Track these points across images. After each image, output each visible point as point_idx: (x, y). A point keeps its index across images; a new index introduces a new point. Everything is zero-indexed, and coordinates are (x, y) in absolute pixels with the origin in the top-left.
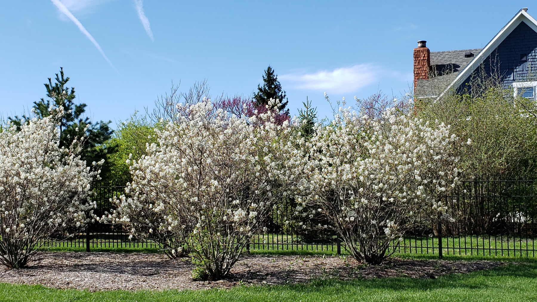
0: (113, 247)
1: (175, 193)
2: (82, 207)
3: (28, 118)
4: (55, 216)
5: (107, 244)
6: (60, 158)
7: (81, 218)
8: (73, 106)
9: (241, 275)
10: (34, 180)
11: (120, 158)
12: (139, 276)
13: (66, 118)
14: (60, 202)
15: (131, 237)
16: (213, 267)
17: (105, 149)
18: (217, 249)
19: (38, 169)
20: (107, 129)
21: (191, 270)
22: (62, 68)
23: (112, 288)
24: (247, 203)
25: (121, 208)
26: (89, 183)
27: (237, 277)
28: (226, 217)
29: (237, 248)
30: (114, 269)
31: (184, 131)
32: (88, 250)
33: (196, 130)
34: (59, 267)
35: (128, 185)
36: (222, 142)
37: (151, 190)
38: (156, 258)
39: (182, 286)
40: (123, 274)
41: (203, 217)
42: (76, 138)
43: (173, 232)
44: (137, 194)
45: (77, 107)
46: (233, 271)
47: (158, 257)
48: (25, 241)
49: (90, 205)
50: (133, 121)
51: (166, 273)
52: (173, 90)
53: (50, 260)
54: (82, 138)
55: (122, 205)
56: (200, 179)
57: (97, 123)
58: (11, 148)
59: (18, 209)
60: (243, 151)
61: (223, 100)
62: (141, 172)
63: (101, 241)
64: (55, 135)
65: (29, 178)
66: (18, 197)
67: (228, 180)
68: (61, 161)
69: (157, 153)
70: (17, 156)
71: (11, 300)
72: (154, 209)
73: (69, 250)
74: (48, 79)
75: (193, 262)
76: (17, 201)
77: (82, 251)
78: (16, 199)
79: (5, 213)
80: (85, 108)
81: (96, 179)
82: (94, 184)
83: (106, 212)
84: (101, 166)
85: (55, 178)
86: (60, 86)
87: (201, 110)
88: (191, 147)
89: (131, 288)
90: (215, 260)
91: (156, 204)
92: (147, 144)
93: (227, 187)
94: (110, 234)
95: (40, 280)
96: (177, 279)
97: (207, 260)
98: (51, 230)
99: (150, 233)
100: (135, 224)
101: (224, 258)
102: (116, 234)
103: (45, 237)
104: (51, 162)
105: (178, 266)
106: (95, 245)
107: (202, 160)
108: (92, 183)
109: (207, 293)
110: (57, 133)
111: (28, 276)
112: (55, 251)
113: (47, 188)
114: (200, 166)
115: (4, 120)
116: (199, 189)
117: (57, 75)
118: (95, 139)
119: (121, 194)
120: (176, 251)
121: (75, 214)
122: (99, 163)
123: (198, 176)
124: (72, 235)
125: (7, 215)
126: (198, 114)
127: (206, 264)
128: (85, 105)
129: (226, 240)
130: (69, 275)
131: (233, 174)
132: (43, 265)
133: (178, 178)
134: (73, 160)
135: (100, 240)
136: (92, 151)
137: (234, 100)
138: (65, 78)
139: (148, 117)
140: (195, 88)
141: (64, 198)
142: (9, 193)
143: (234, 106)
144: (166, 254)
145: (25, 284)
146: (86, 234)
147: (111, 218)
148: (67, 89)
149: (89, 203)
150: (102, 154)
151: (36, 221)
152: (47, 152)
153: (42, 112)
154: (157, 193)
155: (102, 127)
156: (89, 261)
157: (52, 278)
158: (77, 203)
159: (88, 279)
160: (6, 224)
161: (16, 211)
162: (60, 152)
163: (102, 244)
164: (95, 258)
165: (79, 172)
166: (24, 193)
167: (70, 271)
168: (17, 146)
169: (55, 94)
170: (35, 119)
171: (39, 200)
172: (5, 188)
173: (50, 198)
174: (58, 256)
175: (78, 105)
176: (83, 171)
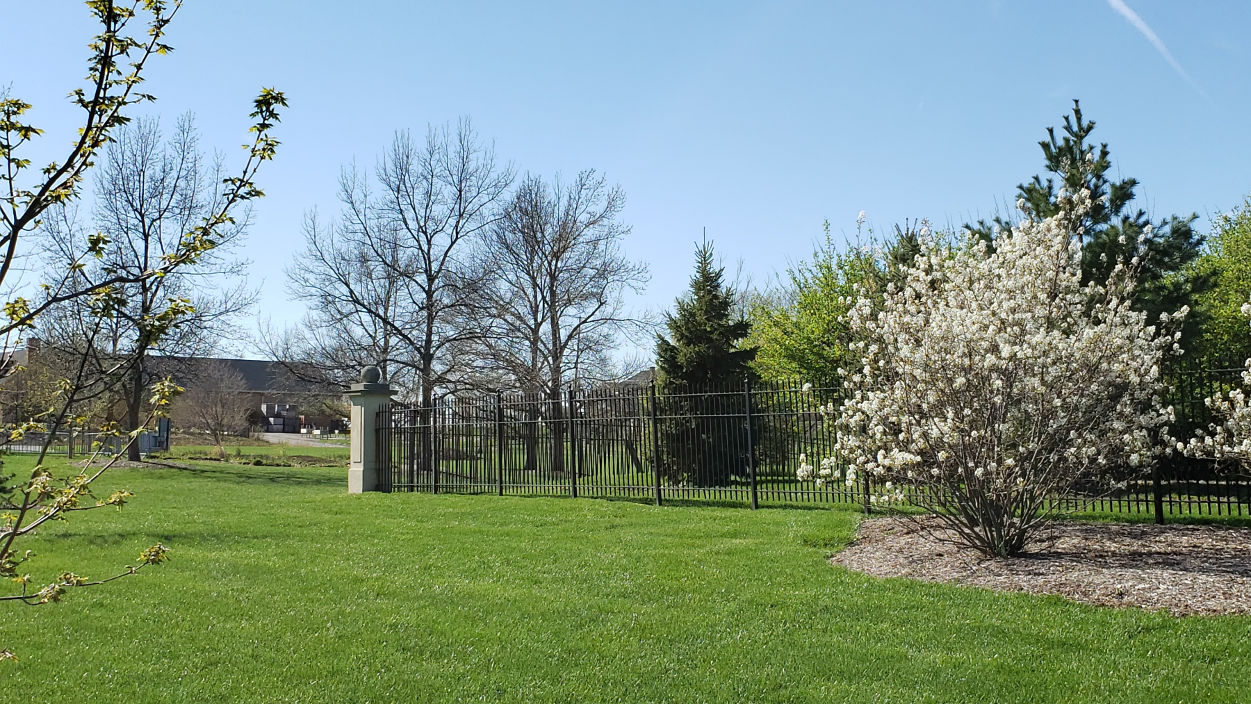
0: (1220, 514)
2: (1143, 419)
3: (1007, 223)
4: (1080, 440)
5: (1205, 507)
6: (1084, 309)
7: (1140, 445)
8: (1107, 188)
10: (1031, 361)
11: (1223, 301)
13: (1093, 217)
14: (1090, 409)
17: (1187, 281)
19: (1038, 336)
20: (1187, 234)
22: (1077, 101)
23: (1225, 610)
25: (1235, 420)
26: (1156, 363)
30: (1227, 564)
32: (1160, 518)
40: (1249, 579)
42: (1120, 259)
45: (1117, 188)
48: (1017, 496)
49: (1159, 415)
53: (1076, 541)
54: (1135, 260)
55: (1238, 413)
58: (976, 292)
59: (997, 425)
63: (1189, 498)
64: (1070, 258)
65: (1019, 355)
66: (998, 400)
68: (1089, 316)
70: (991, 309)
71: (997, 627)
73: (1115, 520)
74: (1048, 129)
76: (995, 409)
77: (1145, 521)
78: (994, 404)
79: (972, 434)
80: (1135, 190)
81: (1171, 353)
82: (1168, 363)
83: (1199, 432)
84: (1181, 322)
85: (1075, 354)
86: (1075, 142)
94: (1210, 482)
95: (1056, 585)
98: (1074, 473)
102: (1224, 483)
103: (1059, 490)
104: (1064, 319)
106: (1176, 509)
108: (1160, 362)
110: (1075, 253)
111: (1030, 574)
112: (1084, 521)
113: (1058, 378)
115: (954, 233)
117: (1067, 118)
118: (1161, 260)
119: (1233, 389)
121: (1126, 436)
122: (1177, 315)
124: (1122, 485)
125: (974, 439)
128: (1134, 183)
130: (1121, 575)
132: (1059, 550)
134: (1116, 312)
135: (1186, 496)
136: (1155, 288)
138: (1085, 124)
141: (1098, 399)
142: (977, 391)
145: (1023, 592)
146: (1151, 482)
147: (1211, 444)
148: (1091, 148)
149: (1157, 411)
150: (1179, 294)
151: (1040, 452)
152: (1056, 296)
153: (1037, 206)
155: (1175, 231)
156: (1164, 544)
157: (1083, 582)
158: (1128, 410)
159: (1165, 587)
160: (974, 459)
161: (993, 430)
162: (1085, 294)
163: (1192, 505)
164: (1177, 539)
165: (1131, 339)
166: (1008, 390)
167: (1123, 566)
168: (989, 287)
169: (1066, 161)
170: (1024, 223)
171: (1043, 405)
172: (968, 380)
173: (1068, 400)
174: (1092, 531)
175: (1118, 184)
176: (1138, 337)
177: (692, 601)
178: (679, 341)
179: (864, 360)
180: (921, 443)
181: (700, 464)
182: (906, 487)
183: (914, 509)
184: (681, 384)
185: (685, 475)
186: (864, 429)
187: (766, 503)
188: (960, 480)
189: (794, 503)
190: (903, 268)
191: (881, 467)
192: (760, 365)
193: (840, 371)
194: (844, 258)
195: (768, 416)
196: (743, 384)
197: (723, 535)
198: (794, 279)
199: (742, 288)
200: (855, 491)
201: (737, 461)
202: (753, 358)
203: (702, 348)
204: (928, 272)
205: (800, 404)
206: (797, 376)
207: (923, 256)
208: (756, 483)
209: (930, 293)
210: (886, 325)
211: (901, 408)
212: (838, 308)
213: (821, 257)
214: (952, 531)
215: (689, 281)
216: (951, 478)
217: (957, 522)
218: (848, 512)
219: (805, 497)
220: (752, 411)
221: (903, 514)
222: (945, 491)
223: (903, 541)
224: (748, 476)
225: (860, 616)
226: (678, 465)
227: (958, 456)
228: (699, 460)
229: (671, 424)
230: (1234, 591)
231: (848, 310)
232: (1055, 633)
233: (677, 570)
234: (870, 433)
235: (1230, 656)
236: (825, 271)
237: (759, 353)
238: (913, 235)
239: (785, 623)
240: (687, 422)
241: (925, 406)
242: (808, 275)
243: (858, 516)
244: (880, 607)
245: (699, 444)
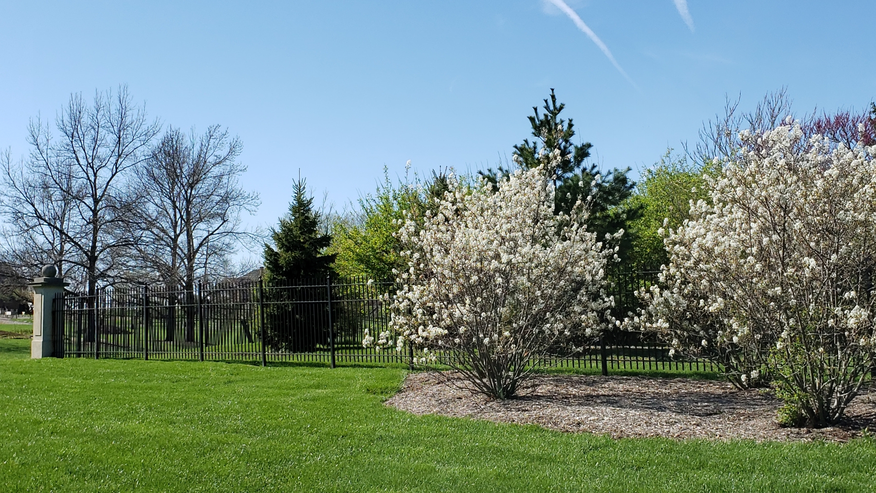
0: (644, 369)
1: (741, 281)
2: (593, 305)
3: (506, 171)
4: (553, 319)
5: (634, 364)
6: (556, 230)
7: (592, 322)
8: (572, 149)
9: (864, 419)
10: (521, 265)
11: (647, 226)
12: (689, 417)
13: (562, 168)
14: (560, 298)
15: (672, 352)
16: (815, 405)
17: (623, 212)
18: (819, 375)
19: (526, 248)
20: (624, 180)
21: (775, 408)
22: (553, 90)
23: (647, 434)
24: (869, 295)
25: (654, 306)
26: (602, 267)
27: (857, 423)
28: (832, 320)
29: (855, 374)
30: (648, 403)
31: (754, 177)
32: (605, 372)
33: (774, 174)
34: (563, 398)
35: (663, 270)
36: (821, 191)
37: (700, 276)
38: (714, 389)
39: (762, 434)
40: (662, 413)
41: (791, 321)
42: (580, 197)
43: (740, 346)
44: (677, 284)
45: (578, 149)
46: (848, 412)
47: (718, 386)
48: (511, 357)
49: (604, 302)
50: (664, 166)
51: (733, 413)
52: (729, 110)
53: (550, 388)
54: (589, 198)
55: (655, 301)
56: (783, 257)
57: (609, 173)
58: (486, 218)
59: (499, 309)
60: (859, 206)
61: (817, 120)
62: (683, 248)
63: (624, 358)
64: (547, 195)
65: (513, 261)
66: (499, 291)
67: (834, 257)
68: (559, 235)
69: (708, 216)
70: (495, 229)
71: (497, 447)
72: (706, 308)
73: (576, 373)
74: (534, 108)
75: (779, 395)
76: (498, 298)
77: (595, 374)
78: (496, 294)
79: (482, 315)
80: (590, 150)
81: (613, 260)
82: (610, 268)
83: (630, 313)
84: (619, 240)
85: (550, 261)
86: (551, 117)
87: (782, 139)
88: (765, 202)
89: (676, 435)
90: (816, 393)
91: (709, 300)
92: (691, 201)
93: (833, 269)
94: (637, 347)
95: (536, 418)
96: (752, 422)
97: (802, 393)
98: (549, 341)
99: (703, 347)
100: (679, 332)
101: (831, 390)
102: (647, 348)
103: (539, 352)
104: (543, 236)
105: (752, 402)
106: (615, 365)
107: (786, 224)
108: (606, 267)
109: (805, 448)
110: (550, 192)
111: (519, 411)
112: (556, 374)
113: (539, 277)
114: (784, 235)
115: (472, 177)
116: (783, 273)
117: (546, 101)
118: (607, 198)
119: (653, 285)
120: (748, 376)
121: (583, 316)
122: (616, 235)
123: (781, 252)
124: (580, 349)
125: (484, 318)
126: (777, 146)
127: (801, 399)
128: (589, 146)
129: (834, 361)
130: (579, 411)
131: (843, 246)
132: (539, 394)
133: (744, 255)
134: (577, 233)
135: (622, 356)
136: (603, 216)
137: (837, 119)
138: (558, 105)
139: (688, 157)
140: (766, 103)
141: (565, 291)
142: (486, 285)
143: (838, 129)
144: (730, 381)
145: (514, 423)
146: (600, 347)
147: (638, 322)
148: (562, 122)
149: (603, 299)
150: (618, 221)
151: (527, 327)
152: (538, 221)
153: (526, 160)
154: (710, 281)
155: (616, 179)
156: (607, 389)
157: (554, 415)
158: (584, 299)
159: (608, 418)
160: (483, 332)
161: (496, 312)
162: (557, 220)
163: (626, 363)
164: (616, 386)
165: (586, 251)
166: (506, 285)
167: (580, 404)
168: (493, 214)
169: (545, 130)
170: (517, 172)
171: (529, 295)
172: (480, 278)
173: (545, 292)
174: (560, 380)
175: (579, 146)
176: (591, 250)
177: (286, 435)
178: (280, 248)
179: (410, 264)
180: (448, 321)
181: (294, 336)
182: (438, 351)
183: (443, 366)
184: (282, 279)
185: (284, 344)
186: (410, 312)
187: (341, 364)
188: (474, 346)
189: (361, 363)
190: (436, 200)
191: (421, 338)
192: (339, 266)
193: (394, 271)
194: (397, 192)
195: (343, 302)
196: (326, 279)
197: (310, 387)
198: (363, 206)
199: (326, 211)
200: (403, 354)
201: (321, 333)
202: (333, 261)
203: (297, 254)
204: (453, 203)
205: (366, 294)
206: (364, 274)
207: (450, 192)
208: (334, 350)
209: (455, 218)
210: (425, 239)
211: (434, 297)
212: (393, 227)
213: (382, 191)
214: (468, 382)
215: (288, 206)
216: (468, 345)
217: (471, 375)
218: (398, 369)
219: (369, 359)
220: (332, 299)
221: (435, 370)
222: (464, 353)
223: (435, 389)
224: (329, 344)
225: (404, 442)
226: (279, 337)
227: (473, 330)
228: (294, 333)
229: (274, 308)
230: (653, 421)
231: (399, 228)
232: (535, 451)
233: (276, 413)
234: (414, 313)
235: (649, 465)
236: (384, 201)
237: (338, 258)
238: (444, 177)
239: (352, 448)
240: (286, 306)
241: (451, 295)
242: (373, 204)
243: (405, 372)
244: (418, 435)
245: (294, 322)
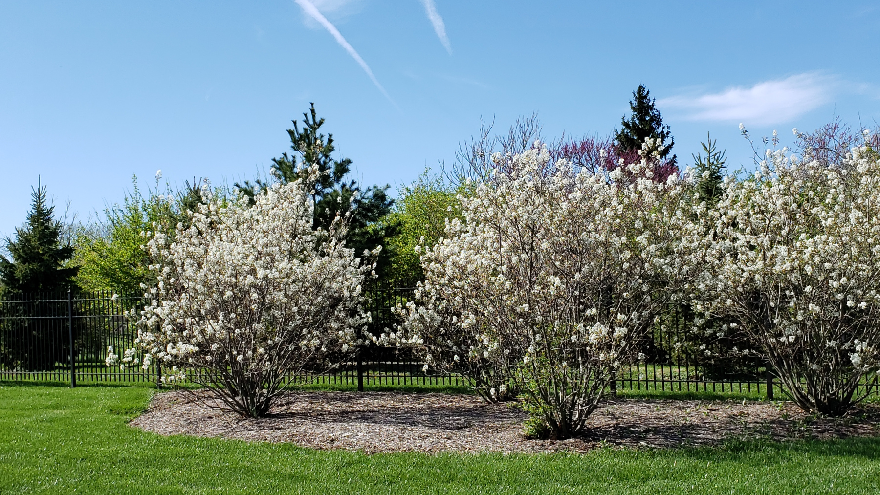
0: (399, 384)
1: (492, 297)
2: (350, 321)
3: (264, 184)
4: (309, 336)
5: (390, 379)
6: (314, 245)
7: (349, 338)
8: (331, 164)
9: (603, 431)
10: (278, 280)
11: (405, 243)
12: (440, 431)
13: (322, 183)
14: (317, 314)
15: (426, 367)
16: (558, 417)
17: (382, 229)
18: (562, 388)
19: (283, 263)
20: (383, 198)
21: (522, 421)
22: (312, 104)
23: (400, 449)
24: (609, 312)
25: (409, 322)
26: (360, 283)
27: (596, 435)
28: (575, 336)
29: (595, 388)
30: (402, 418)
31: (504, 197)
32: (361, 388)
33: (523, 196)
34: (318, 415)
35: (419, 286)
36: (565, 213)
37: (454, 293)
38: (465, 402)
39: (509, 446)
40: (415, 427)
41: (537, 336)
42: (339, 213)
43: (490, 361)
44: (432, 300)
45: (338, 165)
46: (589, 424)
47: (469, 400)
48: (266, 375)
49: (362, 318)
50: (422, 185)
51: (482, 426)
52: (483, 132)
53: (305, 405)
54: (348, 214)
55: (411, 318)
56: (531, 275)
57: (369, 190)
58: (242, 232)
59: (254, 325)
60: (600, 227)
61: (564, 144)
62: (438, 265)
63: (380, 374)
64: (306, 210)
65: (270, 276)
66: (254, 307)
67: (578, 276)
68: (317, 251)
69: (463, 234)
70: (251, 243)
71: (248, 467)
72: (459, 324)
73: (332, 389)
74: (293, 121)
75: (525, 408)
76: (253, 314)
77: (351, 390)
78: (251, 310)
79: (236, 331)
80: (350, 167)
81: (370, 277)
82: (368, 284)
83: (387, 329)
84: (376, 257)
85: (308, 276)
86: (311, 132)
87: (531, 162)
88: (515, 222)
89: (428, 449)
90: (559, 405)
91: (462, 316)
92: (446, 219)
93: (576, 287)
94: (393, 363)
95: (290, 436)
96: (500, 435)
97: (547, 406)
98: (304, 358)
99: (455, 362)
100: (432, 347)
101: (574, 403)
102: (403, 363)
103: (295, 369)
104: (302, 252)
105: (500, 415)
106: (371, 381)
107: (534, 244)
108: (363, 283)
109: (549, 459)
110: (309, 207)
111: (272, 429)
112: (311, 391)
113: (296, 293)
114: (532, 254)
115: (228, 189)
116: (530, 291)
117: (306, 115)
118: (366, 215)
119: (409, 301)
120: (497, 390)
121: (340, 332)
122: (374, 251)
123: (529, 271)
124: (336, 365)
125: (237, 334)
126: (526, 169)
127: (545, 412)
128: (349, 162)
129: (577, 374)
130: (333, 427)
131: (586, 266)
132: (293, 412)
133: (495, 273)
134: (335, 248)
135: (378, 372)
136: (362, 233)
137: (583, 144)
138: (318, 119)
139: (445, 177)
140: (518, 127)
141: (322, 307)
142: (240, 301)
143: (583, 154)
144: (481, 395)
145: (267, 441)
146: (356, 363)
147: (394, 337)
148: (322, 136)
149: (360, 315)
150: (376, 237)
151: (282, 344)
152: (296, 236)
153: (285, 174)
154: (464, 299)
155: (376, 196)
156: (362, 405)
157: (308, 433)
158: (342, 315)
159: (362, 434)
160: (237, 349)
161: (251, 328)
162: (315, 235)
163: (382, 378)
164: (371, 402)
165: (344, 267)
166: (262, 300)
167: (335, 421)
168: (250, 228)
169: (303, 145)
170: (276, 185)
171: (285, 311)
172: (234, 293)
173: (302, 307)
174: (316, 397)
175: (339, 162)
176: (350, 266)
177: (20, 458)
178: (17, 260)
179: (159, 278)
180: (200, 338)
181: (30, 353)
182: (188, 369)
183: (194, 385)
184: (17, 293)
185: (19, 362)
186: (158, 328)
187: (82, 383)
188: (227, 364)
189: (104, 382)
190: (189, 212)
191: (169, 355)
192: (81, 280)
193: (142, 285)
194: (147, 203)
195: (86, 318)
196: (67, 293)
197: (47, 407)
198: (109, 216)
199: (69, 221)
200: (151, 372)
201: (60, 351)
202: (75, 275)
203: (35, 266)
204: (208, 216)
205: (111, 310)
206: (110, 289)
207: (204, 204)
208: (75, 368)
209: (209, 231)
210: (176, 253)
211: (185, 312)
212: (141, 240)
213: (130, 201)
214: (220, 400)
215: (26, 215)
216: (220, 362)
217: (223, 394)
218: (145, 388)
219: (113, 378)
220: (73, 314)
221: (185, 389)
222: (216, 371)
223: (184, 408)
224: (69, 363)
225: (149, 464)
226: (13, 354)
227: (226, 347)
228: (30, 350)
229: (8, 323)
230: (406, 435)
231: (149, 240)
232: (288, 469)
233: (9, 435)
234: (163, 330)
235: (401, 480)
236: (133, 212)
237: (80, 271)
238: (198, 188)
239: (92, 472)
240: (22, 322)
241: (203, 311)
242: (120, 214)
243: (152, 391)
244: (164, 457)
245: (30, 339)
